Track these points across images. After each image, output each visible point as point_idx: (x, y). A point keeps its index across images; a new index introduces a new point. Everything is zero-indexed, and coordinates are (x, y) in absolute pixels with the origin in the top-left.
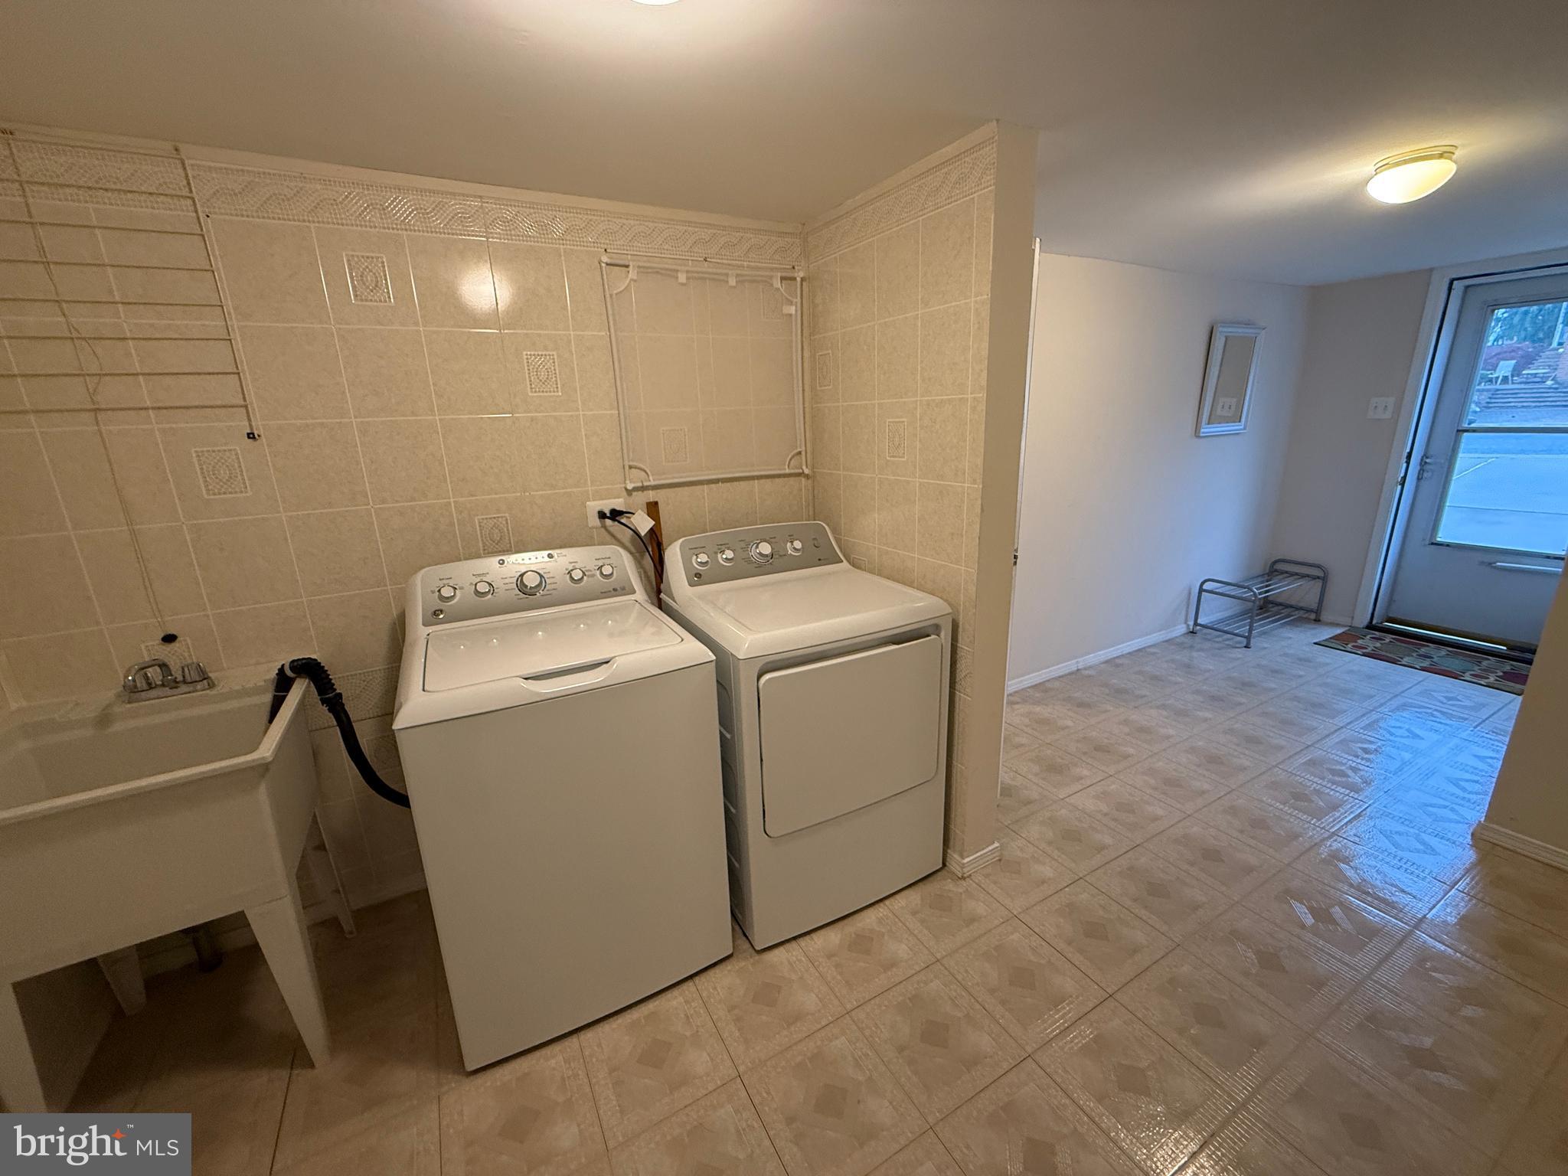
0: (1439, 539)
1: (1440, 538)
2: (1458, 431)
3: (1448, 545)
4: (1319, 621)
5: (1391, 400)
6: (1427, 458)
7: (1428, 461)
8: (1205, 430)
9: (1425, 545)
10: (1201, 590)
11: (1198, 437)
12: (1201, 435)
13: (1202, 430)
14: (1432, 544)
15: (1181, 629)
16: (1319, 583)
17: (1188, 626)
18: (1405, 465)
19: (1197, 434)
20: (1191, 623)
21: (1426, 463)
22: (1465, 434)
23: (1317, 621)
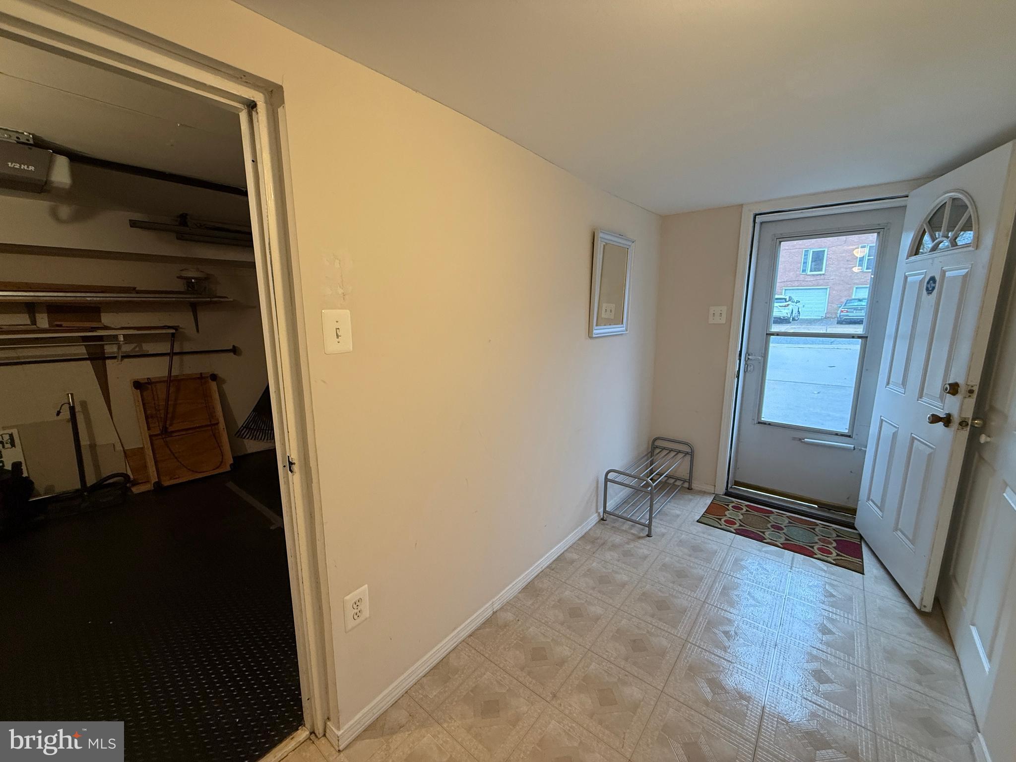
0: (762, 419)
1: (765, 418)
2: (767, 334)
3: (769, 424)
4: (692, 489)
5: (724, 309)
6: (749, 355)
7: (750, 357)
8: (597, 331)
9: (754, 424)
10: (607, 480)
11: (591, 337)
12: (594, 336)
13: (594, 332)
14: (759, 423)
15: (594, 519)
16: (688, 458)
17: (599, 514)
18: (738, 361)
19: (590, 335)
20: (601, 510)
21: (748, 358)
22: (772, 337)
23: (690, 489)
